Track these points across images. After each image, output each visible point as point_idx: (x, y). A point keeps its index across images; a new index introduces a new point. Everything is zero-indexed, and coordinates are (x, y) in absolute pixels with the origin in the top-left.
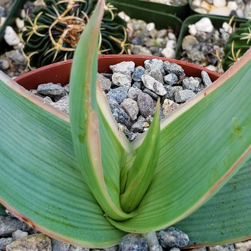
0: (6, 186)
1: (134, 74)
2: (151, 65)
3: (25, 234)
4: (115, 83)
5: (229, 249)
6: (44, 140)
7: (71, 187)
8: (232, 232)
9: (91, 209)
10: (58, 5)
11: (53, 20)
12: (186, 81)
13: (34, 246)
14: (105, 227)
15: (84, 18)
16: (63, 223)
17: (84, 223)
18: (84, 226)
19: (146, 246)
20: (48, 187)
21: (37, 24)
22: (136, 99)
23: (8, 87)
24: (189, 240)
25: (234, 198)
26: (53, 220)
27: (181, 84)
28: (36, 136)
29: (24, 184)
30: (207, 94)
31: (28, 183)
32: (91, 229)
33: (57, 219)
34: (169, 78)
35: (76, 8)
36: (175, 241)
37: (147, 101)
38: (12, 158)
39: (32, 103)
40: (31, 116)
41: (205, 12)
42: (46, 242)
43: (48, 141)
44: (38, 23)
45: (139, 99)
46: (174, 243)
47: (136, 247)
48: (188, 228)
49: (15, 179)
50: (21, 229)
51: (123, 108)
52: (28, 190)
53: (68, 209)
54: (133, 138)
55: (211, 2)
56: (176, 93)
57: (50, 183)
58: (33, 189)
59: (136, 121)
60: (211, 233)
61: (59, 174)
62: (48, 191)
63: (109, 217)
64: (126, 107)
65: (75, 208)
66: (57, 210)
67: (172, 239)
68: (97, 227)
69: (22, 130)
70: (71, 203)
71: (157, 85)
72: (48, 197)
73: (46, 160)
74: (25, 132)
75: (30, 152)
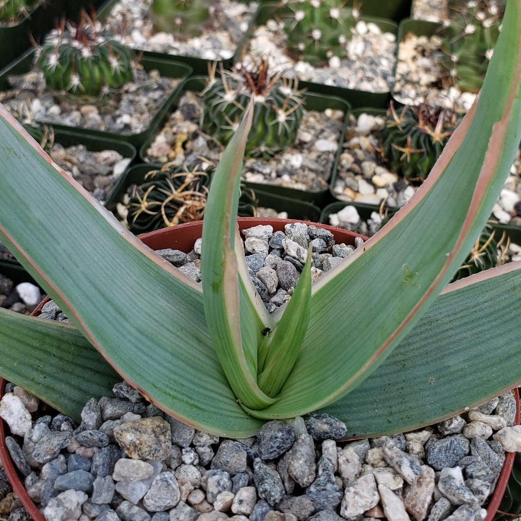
0: (119, 347)
1: (272, 240)
2: (292, 230)
3: (138, 417)
4: (249, 249)
5: (399, 439)
6: (163, 303)
7: (196, 361)
8: (401, 419)
9: (220, 391)
10: (173, 179)
11: (167, 196)
12: (336, 248)
13: (150, 430)
14: (238, 415)
15: (205, 193)
16: (187, 403)
17: (212, 406)
18: (212, 409)
19: (293, 434)
20: (170, 358)
22: (275, 269)
23: (122, 237)
24: (346, 430)
25: (404, 378)
26: (175, 398)
27: (331, 251)
28: (154, 296)
29: (140, 350)
30: (366, 249)
31: (144, 349)
32: (222, 415)
33: (180, 396)
34: (316, 243)
35: (195, 183)
36: (329, 431)
37: (289, 269)
38: (126, 316)
39: (149, 259)
40: (149, 274)
42: (164, 427)
43: (169, 305)
44: (148, 200)
45: (278, 268)
46: (328, 433)
47: (280, 434)
48: (345, 417)
49: (129, 341)
50: (133, 412)
51: (259, 277)
52: (145, 358)
53: (193, 387)
54: (272, 310)
55: (356, 189)
56: (325, 262)
57: (171, 353)
58: (151, 357)
59: (275, 294)
60: (376, 421)
61: (182, 344)
62: (169, 362)
63: (243, 403)
64: (263, 276)
65: (202, 387)
66: (180, 386)
67: (326, 427)
68: (229, 413)
69: (138, 287)
70: (197, 381)
71: (301, 251)
72: (168, 369)
73: (166, 326)
74: (141, 289)
75: (147, 313)
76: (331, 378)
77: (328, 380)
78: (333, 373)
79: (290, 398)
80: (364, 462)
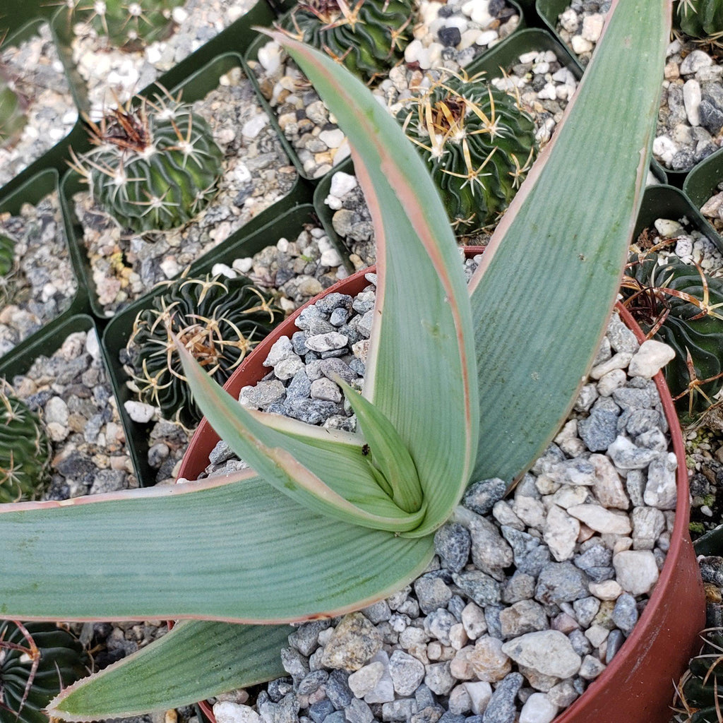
0: (263, 601)
1: (295, 349)
2: (305, 322)
3: (330, 630)
4: (285, 378)
5: (552, 452)
6: (261, 517)
7: (333, 539)
8: (539, 432)
9: (375, 543)
10: (154, 333)
11: (165, 355)
12: (357, 305)
13: (349, 635)
14: (407, 548)
15: (194, 321)
16: (357, 585)
17: (379, 565)
18: (382, 567)
19: (463, 530)
20: (309, 561)
21: (151, 377)
22: (323, 376)
23: (175, 497)
24: (503, 482)
25: (511, 393)
26: (344, 591)
27: (355, 313)
28: (249, 520)
29: (281, 582)
30: (381, 310)
31: (284, 577)
32: (394, 564)
33: (347, 586)
34: (336, 318)
35: (176, 318)
36: (489, 497)
37: (335, 367)
38: (244, 567)
40: (226, 503)
41: (329, 168)
42: (358, 620)
43: (268, 513)
44: (152, 374)
45: (325, 373)
46: (490, 500)
47: (453, 540)
48: (493, 469)
49: (266, 585)
50: (323, 630)
51: (317, 398)
52: (291, 585)
53: (349, 565)
54: (354, 425)
55: (325, 148)
56: (358, 328)
57: (307, 556)
58: (295, 578)
59: (343, 398)
60: (520, 452)
61: (309, 538)
62: (313, 565)
63: (402, 533)
64: (319, 395)
65: (358, 556)
66: (340, 577)
67: (485, 496)
68: (399, 555)
69: (229, 527)
70: (348, 556)
71: (330, 338)
72: (317, 572)
73: (282, 535)
74: (233, 527)
75: (257, 544)
76: (450, 459)
77: (450, 462)
78: (449, 453)
79: (435, 497)
80: (541, 497)
